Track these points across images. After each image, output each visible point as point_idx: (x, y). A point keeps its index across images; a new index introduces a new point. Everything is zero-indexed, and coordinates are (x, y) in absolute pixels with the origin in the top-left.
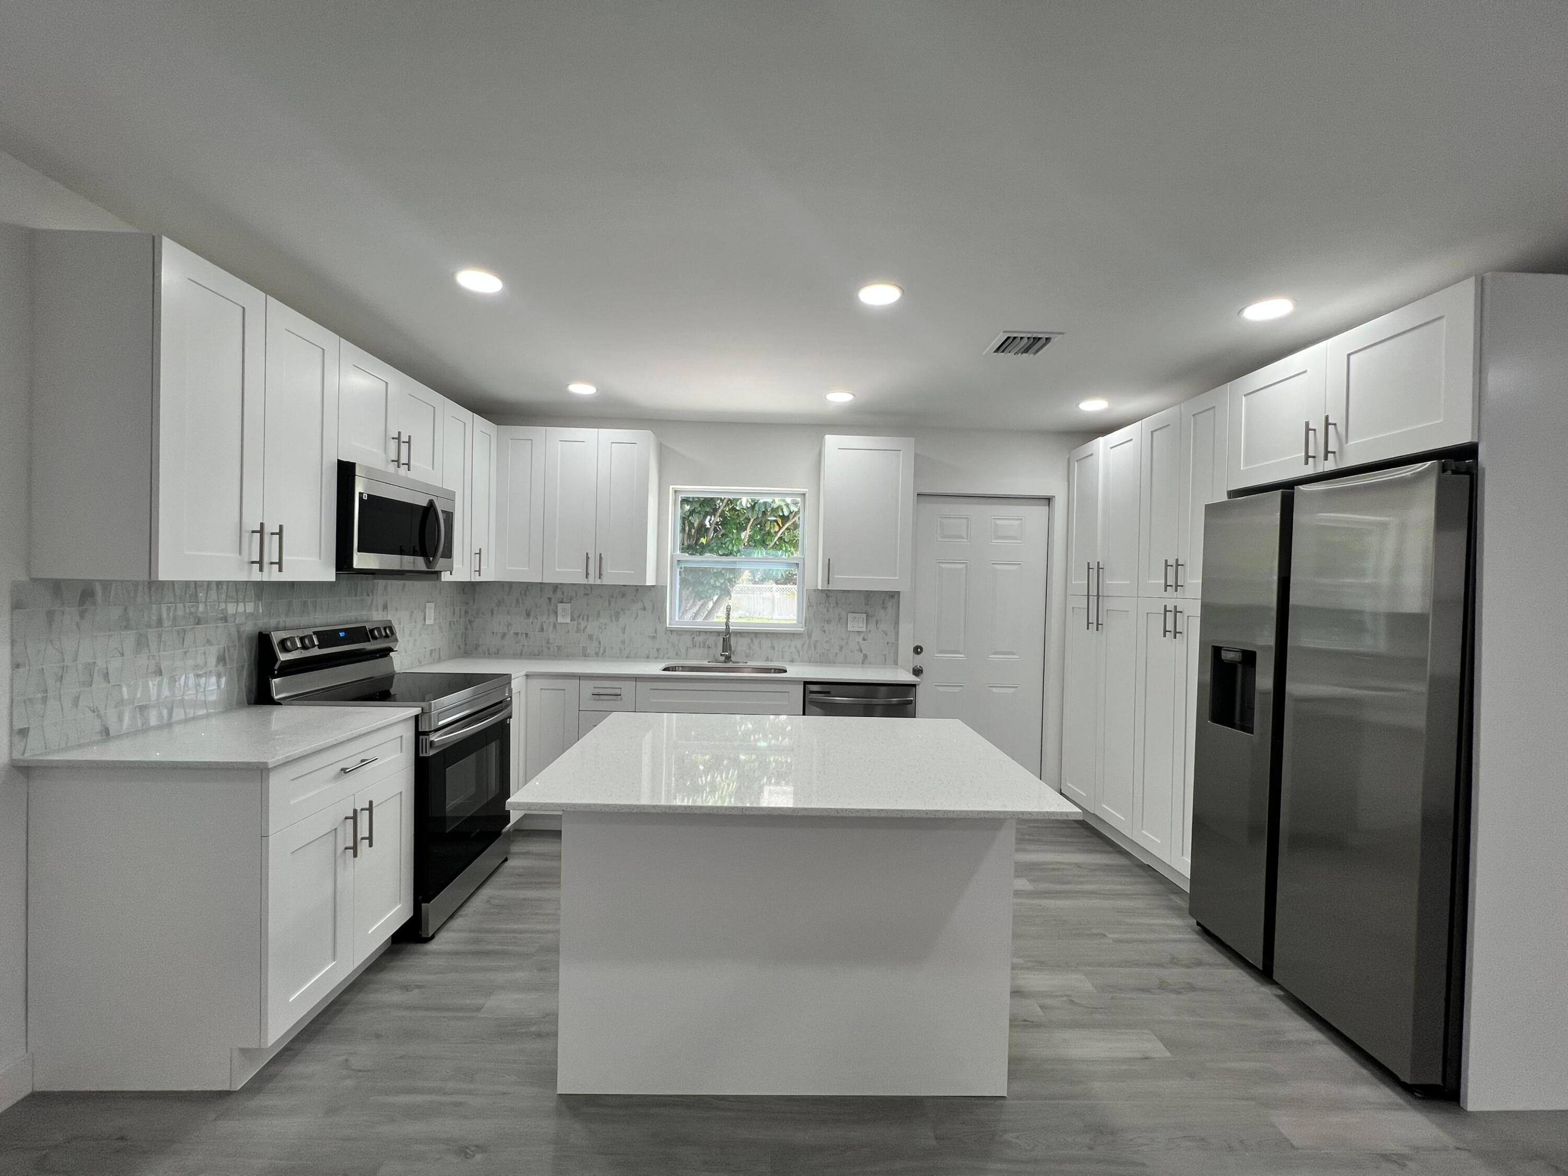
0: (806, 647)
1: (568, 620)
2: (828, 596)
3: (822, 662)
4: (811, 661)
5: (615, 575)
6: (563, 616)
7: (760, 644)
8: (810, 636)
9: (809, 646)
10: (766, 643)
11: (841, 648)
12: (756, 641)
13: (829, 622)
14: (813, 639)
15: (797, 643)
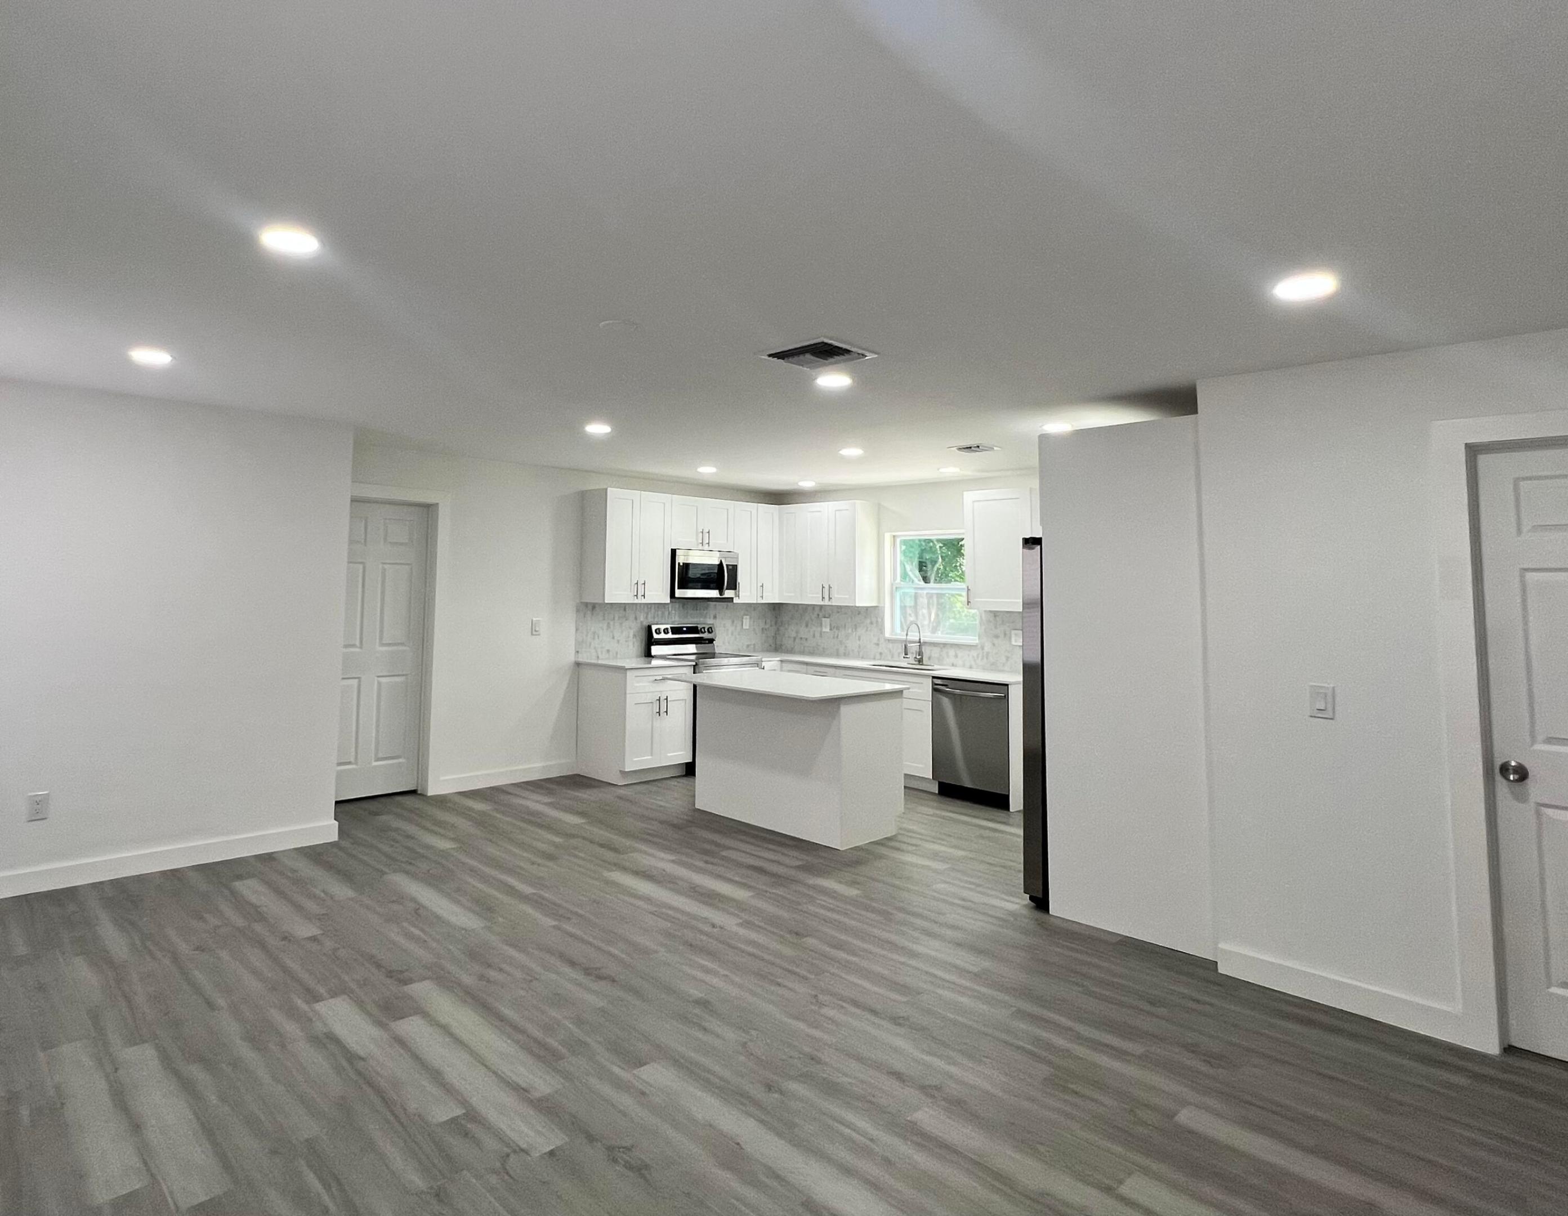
0: (980, 656)
1: (828, 630)
2: (995, 616)
3: (992, 670)
4: (984, 669)
5: (839, 599)
6: (826, 628)
7: (947, 653)
8: (983, 648)
9: (983, 656)
10: (952, 652)
11: (1007, 658)
12: (945, 650)
13: (997, 637)
14: (986, 649)
15: (974, 653)
